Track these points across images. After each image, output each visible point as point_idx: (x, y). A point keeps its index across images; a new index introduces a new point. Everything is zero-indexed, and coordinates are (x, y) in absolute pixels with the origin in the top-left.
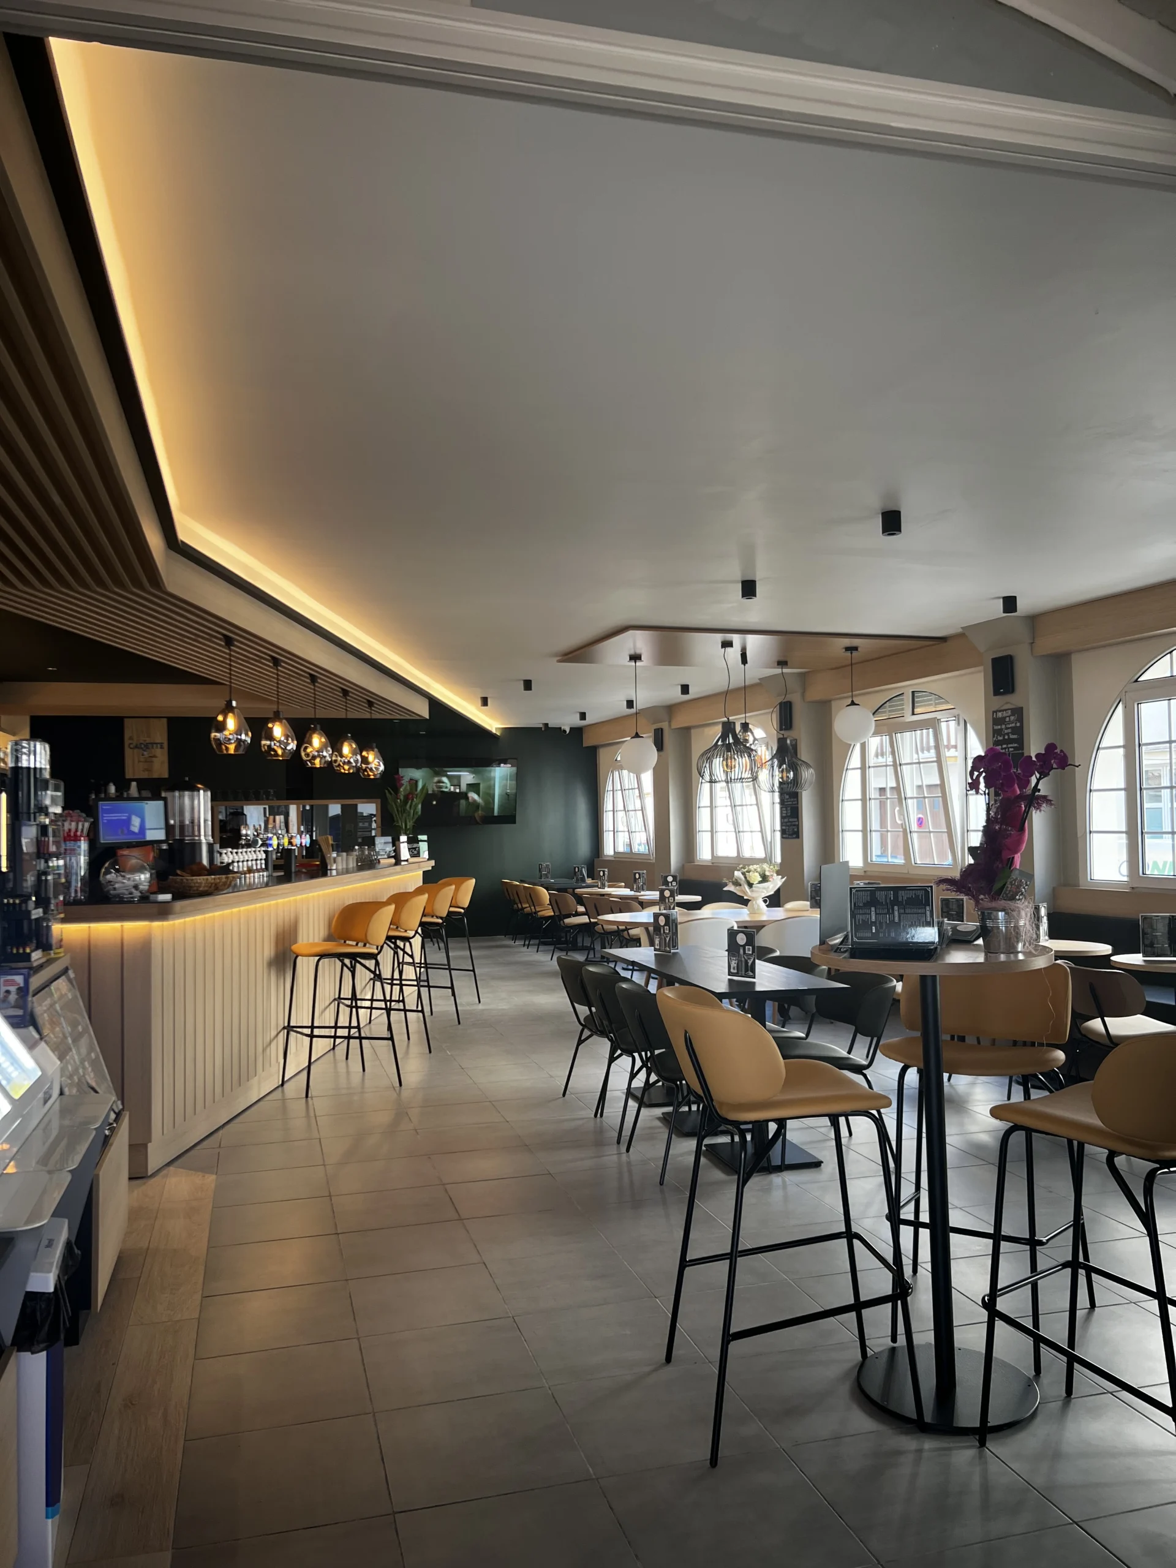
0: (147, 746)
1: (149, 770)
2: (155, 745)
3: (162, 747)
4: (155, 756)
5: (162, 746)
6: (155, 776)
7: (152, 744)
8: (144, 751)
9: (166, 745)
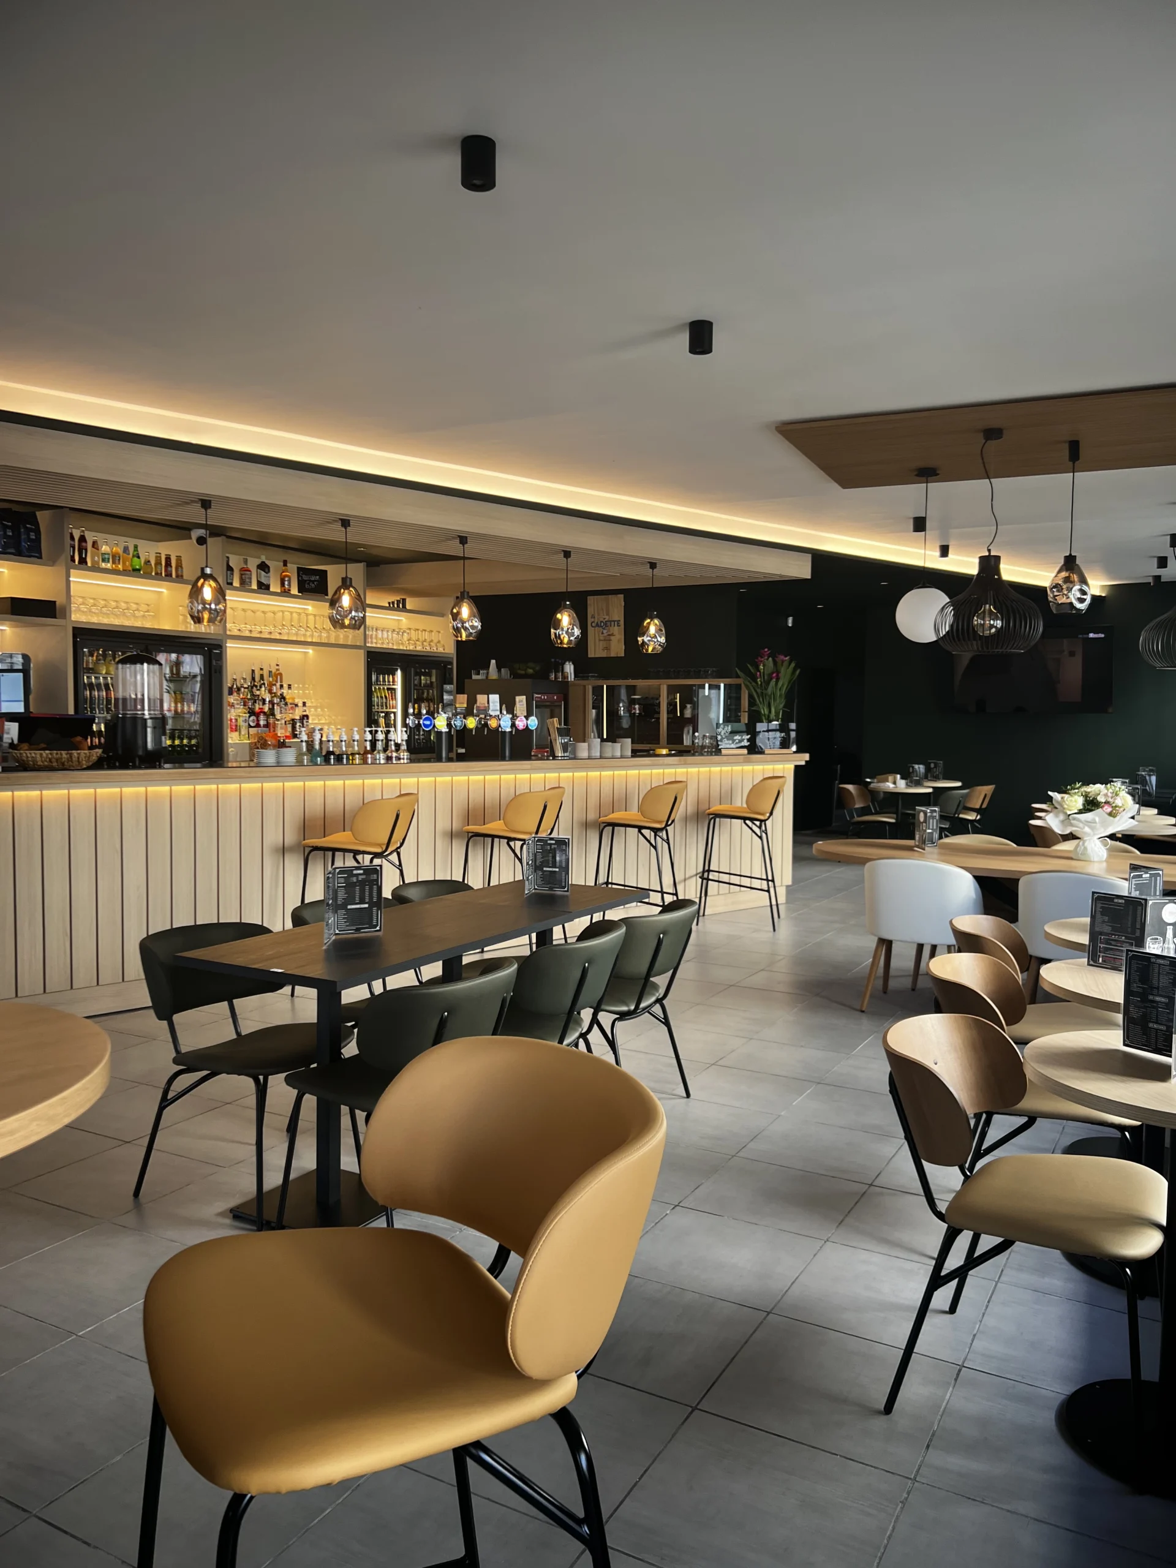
0: (607, 624)
1: (607, 649)
2: (613, 623)
3: (618, 626)
4: (612, 635)
5: (618, 623)
6: (613, 655)
7: (611, 621)
8: (604, 629)
9: (622, 623)
